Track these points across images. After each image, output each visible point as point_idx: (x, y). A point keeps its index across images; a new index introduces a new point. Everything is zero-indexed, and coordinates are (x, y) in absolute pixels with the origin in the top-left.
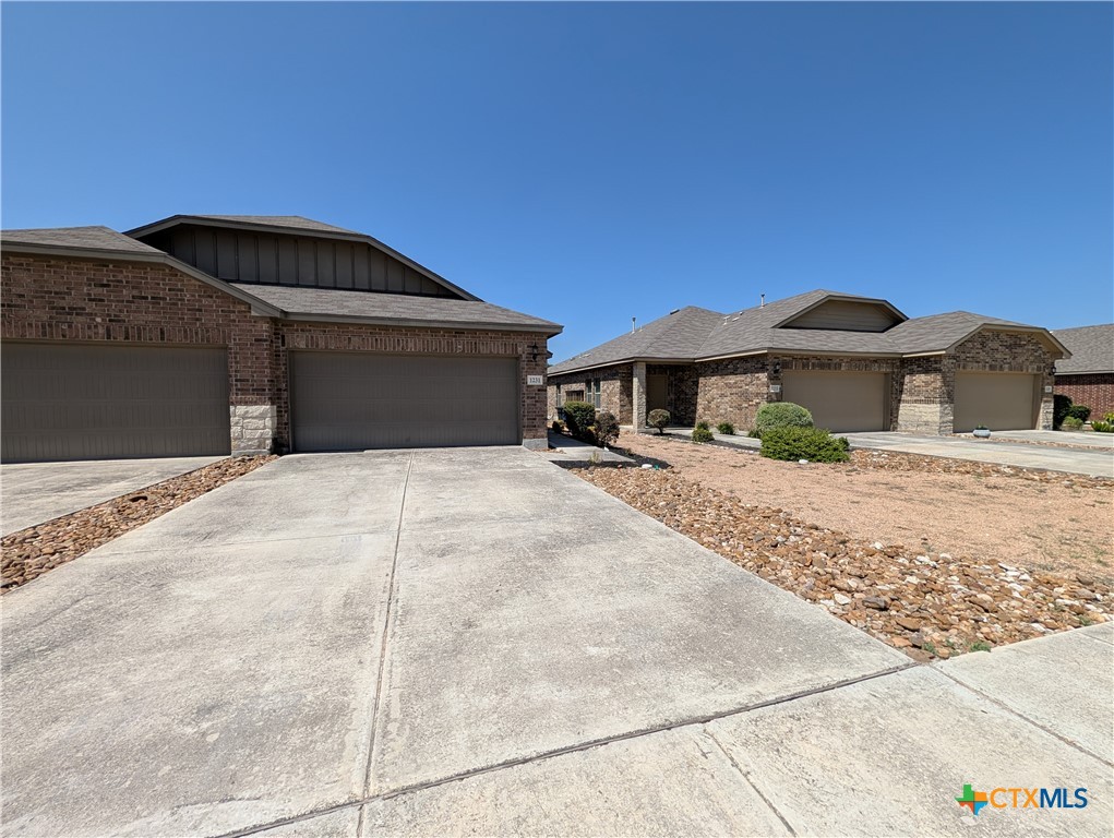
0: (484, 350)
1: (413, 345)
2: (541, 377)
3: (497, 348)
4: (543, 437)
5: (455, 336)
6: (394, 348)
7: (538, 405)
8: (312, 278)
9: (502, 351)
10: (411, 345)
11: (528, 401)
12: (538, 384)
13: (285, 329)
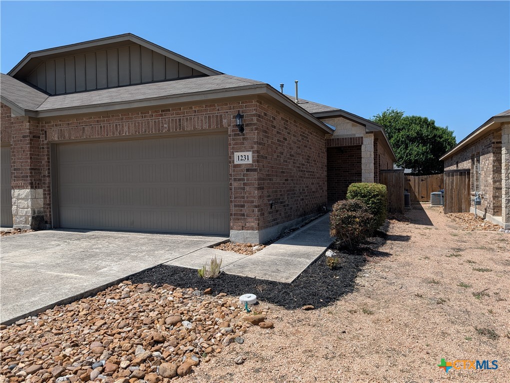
0: (188, 127)
1: (127, 129)
2: (250, 154)
3: (199, 122)
4: (252, 229)
5: (161, 115)
6: (113, 134)
7: (247, 188)
8: (105, 81)
9: (206, 126)
10: (126, 129)
11: (235, 184)
12: (246, 162)
13: (47, 125)
